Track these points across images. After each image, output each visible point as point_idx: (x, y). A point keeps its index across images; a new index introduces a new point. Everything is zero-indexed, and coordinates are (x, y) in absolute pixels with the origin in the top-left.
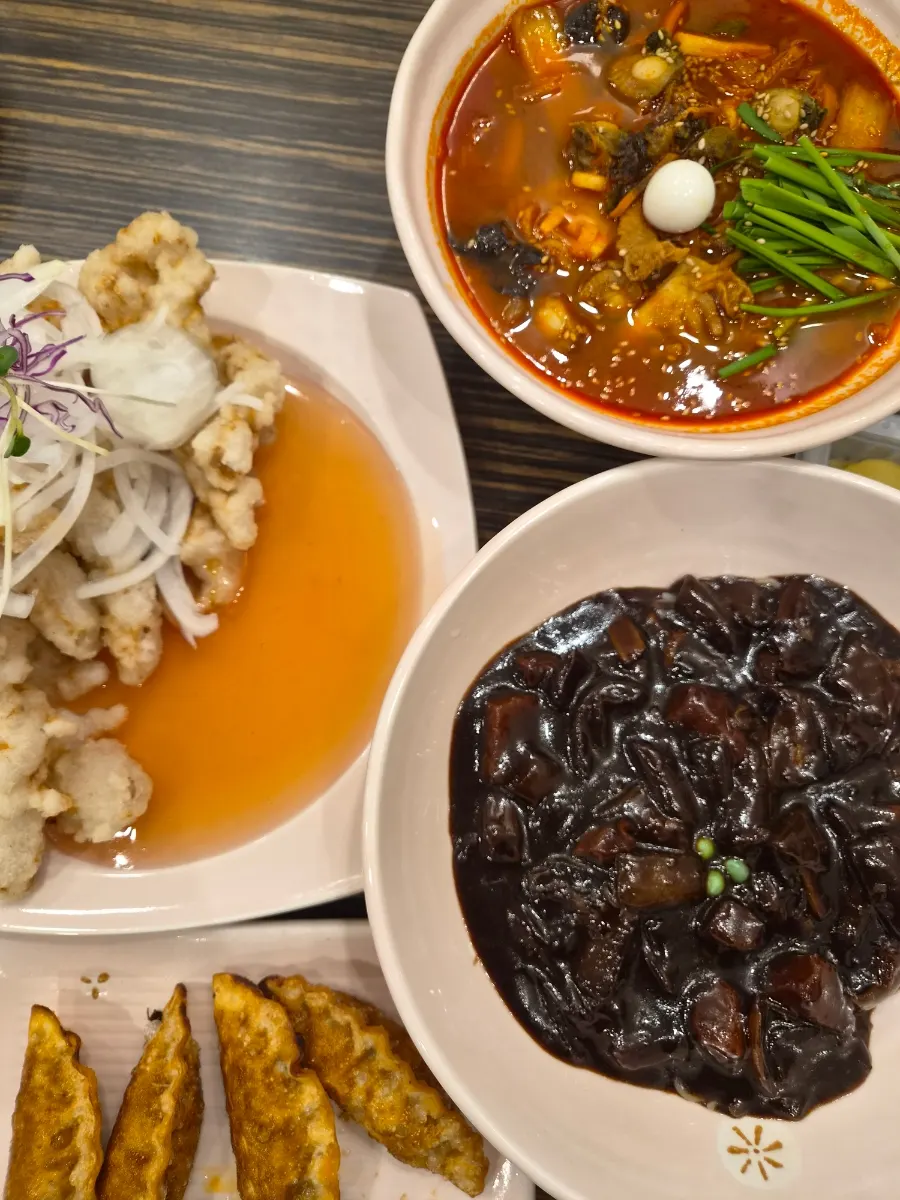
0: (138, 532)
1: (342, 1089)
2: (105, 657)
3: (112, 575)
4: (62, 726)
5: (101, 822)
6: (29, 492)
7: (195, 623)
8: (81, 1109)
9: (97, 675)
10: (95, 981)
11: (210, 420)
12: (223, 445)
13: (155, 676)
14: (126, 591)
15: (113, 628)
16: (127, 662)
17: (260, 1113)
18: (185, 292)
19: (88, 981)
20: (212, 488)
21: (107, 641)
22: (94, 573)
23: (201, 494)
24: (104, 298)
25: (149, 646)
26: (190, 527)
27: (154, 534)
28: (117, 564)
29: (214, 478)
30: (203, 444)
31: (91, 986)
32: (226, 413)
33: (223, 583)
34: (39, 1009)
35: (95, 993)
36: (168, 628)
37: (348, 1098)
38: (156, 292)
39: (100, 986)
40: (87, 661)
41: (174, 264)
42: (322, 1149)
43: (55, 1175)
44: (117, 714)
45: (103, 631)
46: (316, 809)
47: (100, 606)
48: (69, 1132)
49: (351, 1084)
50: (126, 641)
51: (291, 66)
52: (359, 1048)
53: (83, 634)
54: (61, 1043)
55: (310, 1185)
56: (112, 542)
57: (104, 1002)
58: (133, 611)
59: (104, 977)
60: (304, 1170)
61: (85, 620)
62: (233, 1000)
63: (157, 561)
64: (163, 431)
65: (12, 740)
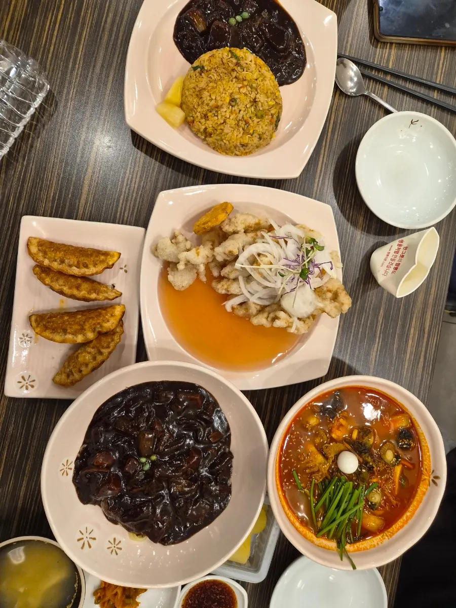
0: (257, 292)
1: (91, 345)
2: (221, 278)
3: (245, 284)
4: (202, 268)
5: (174, 278)
6: (269, 272)
7: (229, 305)
8: (93, 270)
9: (216, 274)
10: (125, 269)
11: (290, 316)
12: (281, 320)
13: (214, 290)
14: (240, 287)
15: (229, 283)
16: (219, 286)
17: (88, 322)
18: (327, 310)
19: (125, 267)
20: (269, 313)
21: (225, 280)
22: (245, 279)
23: (267, 309)
24: (325, 289)
25: (224, 292)
26: (258, 305)
27: (257, 295)
28: (248, 286)
29: (272, 315)
30: (282, 314)
31: (123, 267)
32: (291, 320)
33: (241, 312)
34: (120, 254)
35: (122, 268)
36: (228, 297)
37: (89, 347)
38: (327, 302)
39: (123, 270)
40: (220, 273)
41: (336, 307)
42: (75, 338)
43: (76, 263)
44: (204, 279)
45: (228, 279)
46: (172, 338)
47: (236, 279)
48: (86, 266)
49: (93, 348)
50: (225, 287)
52: (103, 350)
53: (229, 275)
54: (111, 263)
55: (65, 335)
56: (254, 286)
57: (118, 272)
58: (234, 289)
59: (126, 271)
60: (69, 333)
61: (232, 276)
62: (118, 311)
63: (248, 295)
64: (285, 303)
65: (200, 257)
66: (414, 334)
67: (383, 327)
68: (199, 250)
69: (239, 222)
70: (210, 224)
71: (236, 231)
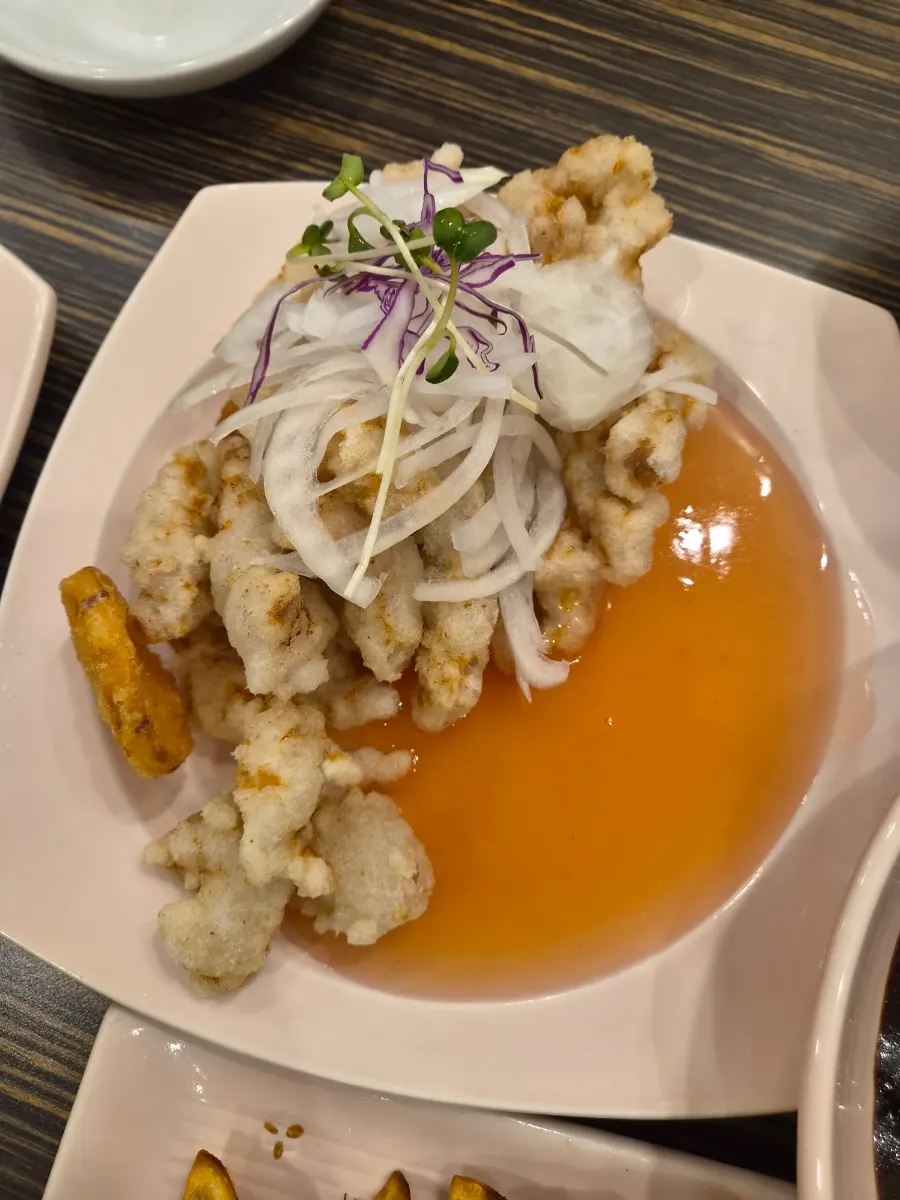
0: (501, 529)
2: (410, 684)
3: (455, 578)
5: (367, 917)
6: (419, 440)
7: (536, 669)
9: (384, 705)
10: (282, 1131)
11: (636, 402)
12: (654, 439)
13: (458, 727)
14: (467, 605)
15: (437, 649)
16: (444, 699)
18: (634, 240)
19: (273, 1130)
20: (608, 494)
21: (422, 665)
22: (432, 570)
23: (585, 501)
24: (543, 222)
25: (474, 683)
26: (557, 538)
27: (517, 534)
28: (469, 566)
29: (620, 482)
30: (627, 431)
31: (275, 1138)
32: (657, 400)
33: (576, 621)
34: (205, 1157)
35: (279, 1149)
36: (498, 669)
38: (601, 232)
39: (287, 1142)
40: (385, 683)
41: (627, 202)
44: (400, 762)
45: (420, 649)
46: (645, 969)
47: (428, 617)
50: (452, 671)
51: (736, 43)
53: (400, 646)
56: (471, 538)
57: (288, 1167)
58: (467, 633)
59: (296, 1131)
61: (408, 630)
63: (510, 574)
64: (580, 406)
65: (285, 774)
66: (739, 23)
67: (699, 115)
68: (253, 772)
69: (157, 550)
70: (121, 695)
71: (199, 572)
